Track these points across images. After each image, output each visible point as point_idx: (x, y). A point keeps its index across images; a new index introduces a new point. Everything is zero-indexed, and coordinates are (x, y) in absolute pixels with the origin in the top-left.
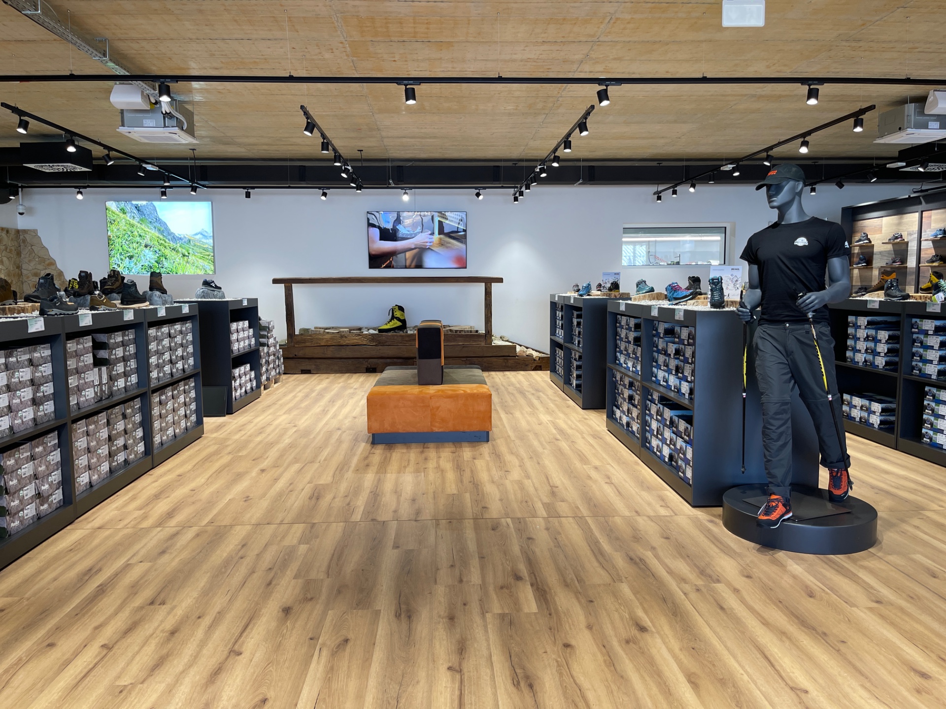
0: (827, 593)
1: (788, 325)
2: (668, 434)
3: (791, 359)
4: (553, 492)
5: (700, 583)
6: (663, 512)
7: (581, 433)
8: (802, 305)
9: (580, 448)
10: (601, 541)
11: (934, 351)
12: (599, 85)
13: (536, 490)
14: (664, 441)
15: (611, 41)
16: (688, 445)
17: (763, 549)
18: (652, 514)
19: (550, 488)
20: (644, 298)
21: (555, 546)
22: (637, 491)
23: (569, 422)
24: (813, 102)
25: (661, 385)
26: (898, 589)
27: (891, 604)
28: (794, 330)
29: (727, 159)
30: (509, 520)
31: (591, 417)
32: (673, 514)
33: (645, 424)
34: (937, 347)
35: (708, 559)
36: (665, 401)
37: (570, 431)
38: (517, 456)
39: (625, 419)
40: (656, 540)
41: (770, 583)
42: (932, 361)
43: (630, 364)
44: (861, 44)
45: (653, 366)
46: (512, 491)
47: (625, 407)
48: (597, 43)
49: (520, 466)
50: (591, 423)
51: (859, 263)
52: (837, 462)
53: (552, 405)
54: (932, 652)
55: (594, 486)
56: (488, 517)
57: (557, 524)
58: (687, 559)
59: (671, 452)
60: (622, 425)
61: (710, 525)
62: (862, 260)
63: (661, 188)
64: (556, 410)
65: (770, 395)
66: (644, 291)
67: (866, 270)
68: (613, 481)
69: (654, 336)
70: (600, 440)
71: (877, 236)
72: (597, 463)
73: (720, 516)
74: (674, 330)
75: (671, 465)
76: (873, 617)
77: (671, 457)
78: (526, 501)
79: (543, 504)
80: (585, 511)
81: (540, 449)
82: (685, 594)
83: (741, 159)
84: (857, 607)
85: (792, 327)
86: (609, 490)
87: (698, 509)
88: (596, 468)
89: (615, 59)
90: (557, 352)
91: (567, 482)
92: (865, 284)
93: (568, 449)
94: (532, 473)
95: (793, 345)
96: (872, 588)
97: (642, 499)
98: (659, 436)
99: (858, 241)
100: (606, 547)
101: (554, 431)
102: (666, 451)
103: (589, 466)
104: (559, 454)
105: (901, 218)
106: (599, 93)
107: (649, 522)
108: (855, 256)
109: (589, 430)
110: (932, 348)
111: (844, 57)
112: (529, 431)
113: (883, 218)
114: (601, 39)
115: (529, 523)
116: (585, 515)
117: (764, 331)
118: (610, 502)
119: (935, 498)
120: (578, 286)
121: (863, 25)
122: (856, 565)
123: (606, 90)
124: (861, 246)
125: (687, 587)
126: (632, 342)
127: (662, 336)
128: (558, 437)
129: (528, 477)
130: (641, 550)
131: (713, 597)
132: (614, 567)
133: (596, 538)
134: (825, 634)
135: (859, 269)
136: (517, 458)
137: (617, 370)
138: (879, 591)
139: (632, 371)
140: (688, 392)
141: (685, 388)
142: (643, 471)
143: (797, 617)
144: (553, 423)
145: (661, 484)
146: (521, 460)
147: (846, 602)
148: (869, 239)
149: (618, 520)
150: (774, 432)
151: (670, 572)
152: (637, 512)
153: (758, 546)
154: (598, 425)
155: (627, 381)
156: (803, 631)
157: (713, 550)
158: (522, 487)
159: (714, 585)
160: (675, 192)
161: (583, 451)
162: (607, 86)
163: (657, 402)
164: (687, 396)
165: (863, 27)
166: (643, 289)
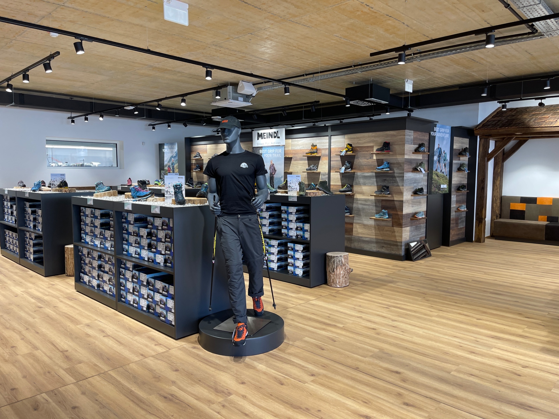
0: (288, 379)
1: (239, 216)
2: (144, 291)
3: (241, 237)
4: (67, 357)
5: (221, 399)
6: (160, 350)
7: (58, 298)
8: (255, 205)
9: (64, 311)
10: (133, 389)
11: (266, 220)
12: (76, 38)
13: (50, 358)
14: (141, 296)
15: (73, 8)
16: (167, 298)
17: (237, 359)
18: (153, 353)
19: (61, 354)
20: (104, 195)
21: (101, 408)
22: (131, 337)
23: (41, 290)
24: (209, 78)
25: (133, 257)
26: (315, 363)
27: (319, 374)
28: (243, 219)
29: (127, 103)
30: (44, 395)
31: (57, 283)
32: (168, 349)
33: (119, 285)
34: (267, 217)
35: (212, 378)
36: (139, 268)
37: (46, 298)
38: (14, 330)
39: (95, 283)
40: (172, 376)
41: (257, 383)
42: (266, 225)
43: (97, 242)
44: (222, 49)
45: (123, 244)
46: (29, 365)
47: (95, 273)
48: (62, 7)
49: (22, 339)
50: (59, 287)
51: (196, 169)
52: (259, 293)
53: (17, 278)
54: (358, 399)
55: (97, 342)
56: (22, 398)
57: (88, 386)
58: (200, 382)
59: (148, 303)
60: (93, 287)
61: (194, 350)
62: (198, 167)
63: (74, 115)
64: (23, 281)
65: (233, 260)
66: (104, 190)
67: (200, 173)
68: (109, 334)
69: (123, 222)
70: (76, 301)
71: (205, 155)
72: (87, 321)
73: (196, 341)
74: (147, 220)
75: (149, 312)
76: (318, 386)
77: (149, 307)
78: (48, 372)
79: (65, 370)
80: (105, 368)
81: (30, 319)
82: (218, 413)
83: (139, 104)
84: (307, 383)
85: (241, 217)
86: (110, 343)
87: (179, 340)
88: (88, 325)
89: (71, 21)
90: (7, 233)
91: (71, 344)
92: (200, 180)
93: (55, 314)
94: (37, 343)
95: (242, 228)
96: (303, 366)
97: (139, 343)
98: (135, 293)
99: (195, 157)
100: (141, 393)
101: (33, 300)
102: (144, 303)
103: (82, 325)
104: (49, 320)
105: (217, 146)
106: (75, 44)
107: (156, 361)
108: (193, 165)
109: (62, 294)
110: (265, 218)
111: (210, 54)
112: (10, 304)
113: (208, 145)
114: (65, 4)
115: (64, 392)
116: (106, 370)
117: (225, 220)
118: (118, 352)
119: (287, 300)
120: (22, 182)
121: (228, 39)
122: (286, 353)
123: (81, 43)
124: (196, 160)
125: (214, 406)
126: (99, 227)
127: (132, 222)
128: (39, 304)
129: (36, 348)
130: (167, 387)
131: (235, 408)
132: (158, 410)
133: (128, 389)
134: (307, 409)
135: (196, 172)
136: (14, 331)
137: (83, 247)
138: (308, 368)
139: (100, 247)
140: (163, 261)
141: (160, 259)
142: (125, 320)
143: (287, 403)
144: (27, 293)
145: (144, 327)
146: (20, 333)
147: (300, 381)
148: (200, 156)
149: (133, 366)
150: (237, 283)
151: (198, 399)
152: (142, 355)
153: (232, 358)
154: (67, 289)
155: (96, 255)
156: (297, 412)
157: (211, 370)
158: (37, 360)
159: (229, 397)
160: (86, 119)
161: (69, 313)
162: (81, 40)
163: (131, 269)
164: (162, 264)
165: (227, 40)
166: (102, 189)
